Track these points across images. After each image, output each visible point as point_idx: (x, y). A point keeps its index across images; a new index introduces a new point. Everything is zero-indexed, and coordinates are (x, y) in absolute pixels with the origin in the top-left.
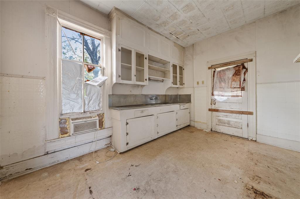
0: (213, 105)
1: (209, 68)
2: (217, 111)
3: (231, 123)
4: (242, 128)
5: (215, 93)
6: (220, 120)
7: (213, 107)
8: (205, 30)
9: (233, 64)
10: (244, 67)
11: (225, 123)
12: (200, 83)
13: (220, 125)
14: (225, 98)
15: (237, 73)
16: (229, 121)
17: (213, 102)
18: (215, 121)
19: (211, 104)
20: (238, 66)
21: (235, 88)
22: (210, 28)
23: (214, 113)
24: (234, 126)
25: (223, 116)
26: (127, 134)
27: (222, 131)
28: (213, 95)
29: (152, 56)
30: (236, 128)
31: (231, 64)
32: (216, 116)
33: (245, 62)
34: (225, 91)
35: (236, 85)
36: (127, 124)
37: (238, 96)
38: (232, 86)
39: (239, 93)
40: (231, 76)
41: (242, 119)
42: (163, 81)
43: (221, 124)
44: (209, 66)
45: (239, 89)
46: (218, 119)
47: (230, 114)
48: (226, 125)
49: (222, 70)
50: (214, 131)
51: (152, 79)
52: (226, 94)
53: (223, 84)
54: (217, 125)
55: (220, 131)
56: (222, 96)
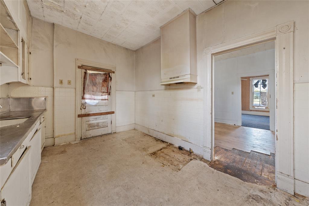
0: (83, 110)
1: (79, 67)
2: (88, 115)
3: (100, 124)
4: (107, 127)
5: (87, 96)
6: (90, 124)
7: (83, 112)
8: (86, 23)
9: (103, 71)
10: (110, 76)
11: (94, 126)
13: (91, 130)
14: (97, 101)
15: (105, 80)
16: (98, 123)
17: (84, 106)
18: (85, 126)
19: (81, 109)
20: (106, 74)
21: (104, 92)
23: (84, 118)
24: (102, 126)
25: (93, 120)
27: (93, 135)
28: (83, 98)
30: (103, 127)
31: (100, 71)
32: (86, 121)
33: (110, 73)
34: (97, 95)
35: (104, 89)
37: (105, 100)
38: (102, 91)
39: (106, 97)
40: (101, 81)
41: (107, 119)
43: (91, 128)
44: (79, 65)
45: (106, 93)
46: (88, 124)
47: (99, 116)
48: (96, 127)
49: (94, 73)
50: (84, 139)
52: (96, 97)
53: (95, 88)
54: (87, 130)
55: (91, 135)
56: (94, 99)
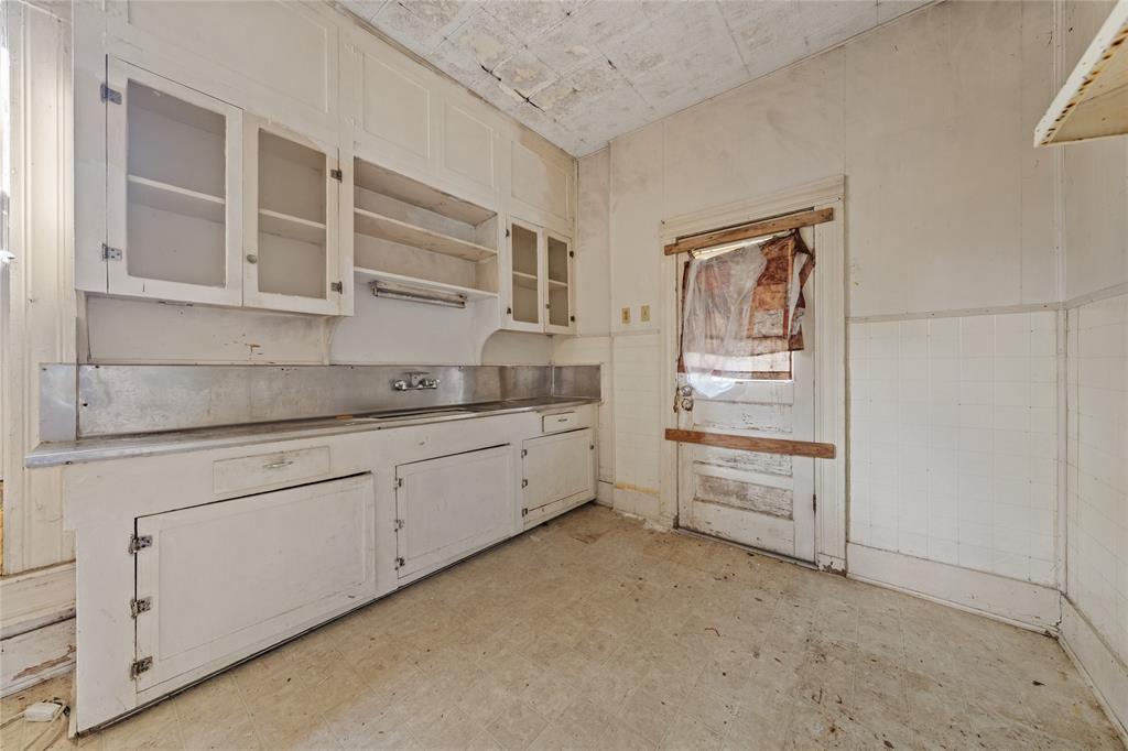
0: (683, 413)
1: (668, 250)
2: (696, 437)
3: (752, 492)
4: (791, 518)
5: (691, 359)
6: (707, 479)
7: (685, 422)
8: (643, 66)
9: (760, 232)
10: (801, 247)
11: (727, 494)
12: (635, 315)
13: (710, 502)
14: (726, 383)
15: (773, 274)
16: (743, 486)
17: (685, 399)
18: (691, 485)
19: (676, 409)
20: (780, 239)
21: (766, 337)
22: (659, 58)
23: (687, 447)
24: (763, 508)
25: (720, 462)
26: (140, 606)
27: (717, 527)
28: (681, 368)
29: (388, 172)
30: (768, 514)
31: (749, 233)
32: (695, 462)
33: (805, 225)
34: (728, 354)
35: (768, 324)
36: (138, 543)
37: (775, 375)
38: (755, 331)
39: (781, 360)
40: (749, 284)
41: (791, 476)
42: (461, 301)
43: (711, 497)
44: (669, 242)
45: (779, 342)
46: (701, 476)
47: (748, 453)
48: (734, 500)
49: (717, 258)
50: (687, 528)
51: (395, 288)
52: (732, 364)
53: (719, 319)
54: (696, 499)
55: (710, 527)
56: (716, 373)
